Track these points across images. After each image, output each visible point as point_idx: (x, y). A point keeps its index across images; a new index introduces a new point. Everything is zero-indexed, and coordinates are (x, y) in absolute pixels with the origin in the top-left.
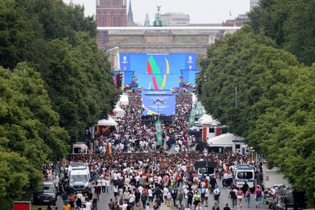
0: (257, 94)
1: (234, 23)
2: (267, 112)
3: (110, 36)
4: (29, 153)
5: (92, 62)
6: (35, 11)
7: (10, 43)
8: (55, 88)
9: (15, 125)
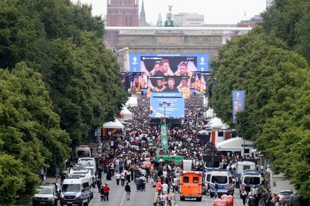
0: (265, 97)
1: (249, 23)
2: (274, 116)
3: (120, 36)
4: (25, 156)
5: (97, 62)
7: (11, 42)
8: (58, 89)
9: (11, 127)
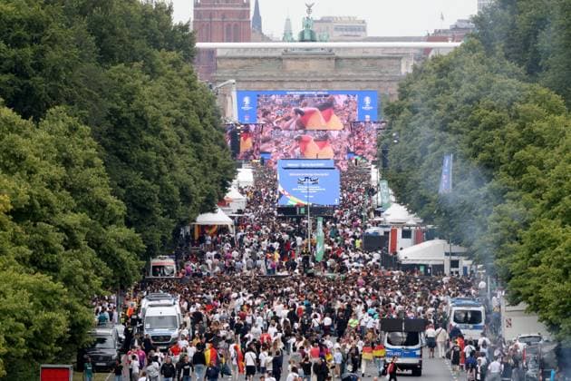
0: (490, 166)
1: (449, 35)
2: (507, 201)
3: (220, 58)
4: (69, 276)
5: (185, 107)
6: (80, 13)
7: (34, 72)
8: (119, 155)
9: (44, 224)
